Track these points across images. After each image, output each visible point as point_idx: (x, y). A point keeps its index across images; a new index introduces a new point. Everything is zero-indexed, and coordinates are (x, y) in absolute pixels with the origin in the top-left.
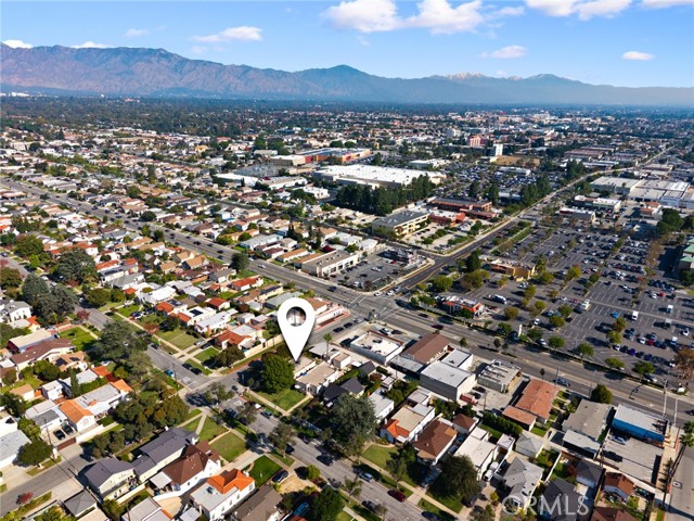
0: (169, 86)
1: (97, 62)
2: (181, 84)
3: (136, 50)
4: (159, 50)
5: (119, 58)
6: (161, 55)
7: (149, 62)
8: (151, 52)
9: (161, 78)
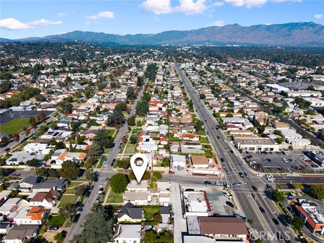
0: (309, 41)
1: (275, 31)
2: (316, 40)
3: (297, 24)
4: (310, 23)
5: (287, 28)
6: (310, 25)
7: (302, 29)
8: (305, 24)
9: (305, 37)
